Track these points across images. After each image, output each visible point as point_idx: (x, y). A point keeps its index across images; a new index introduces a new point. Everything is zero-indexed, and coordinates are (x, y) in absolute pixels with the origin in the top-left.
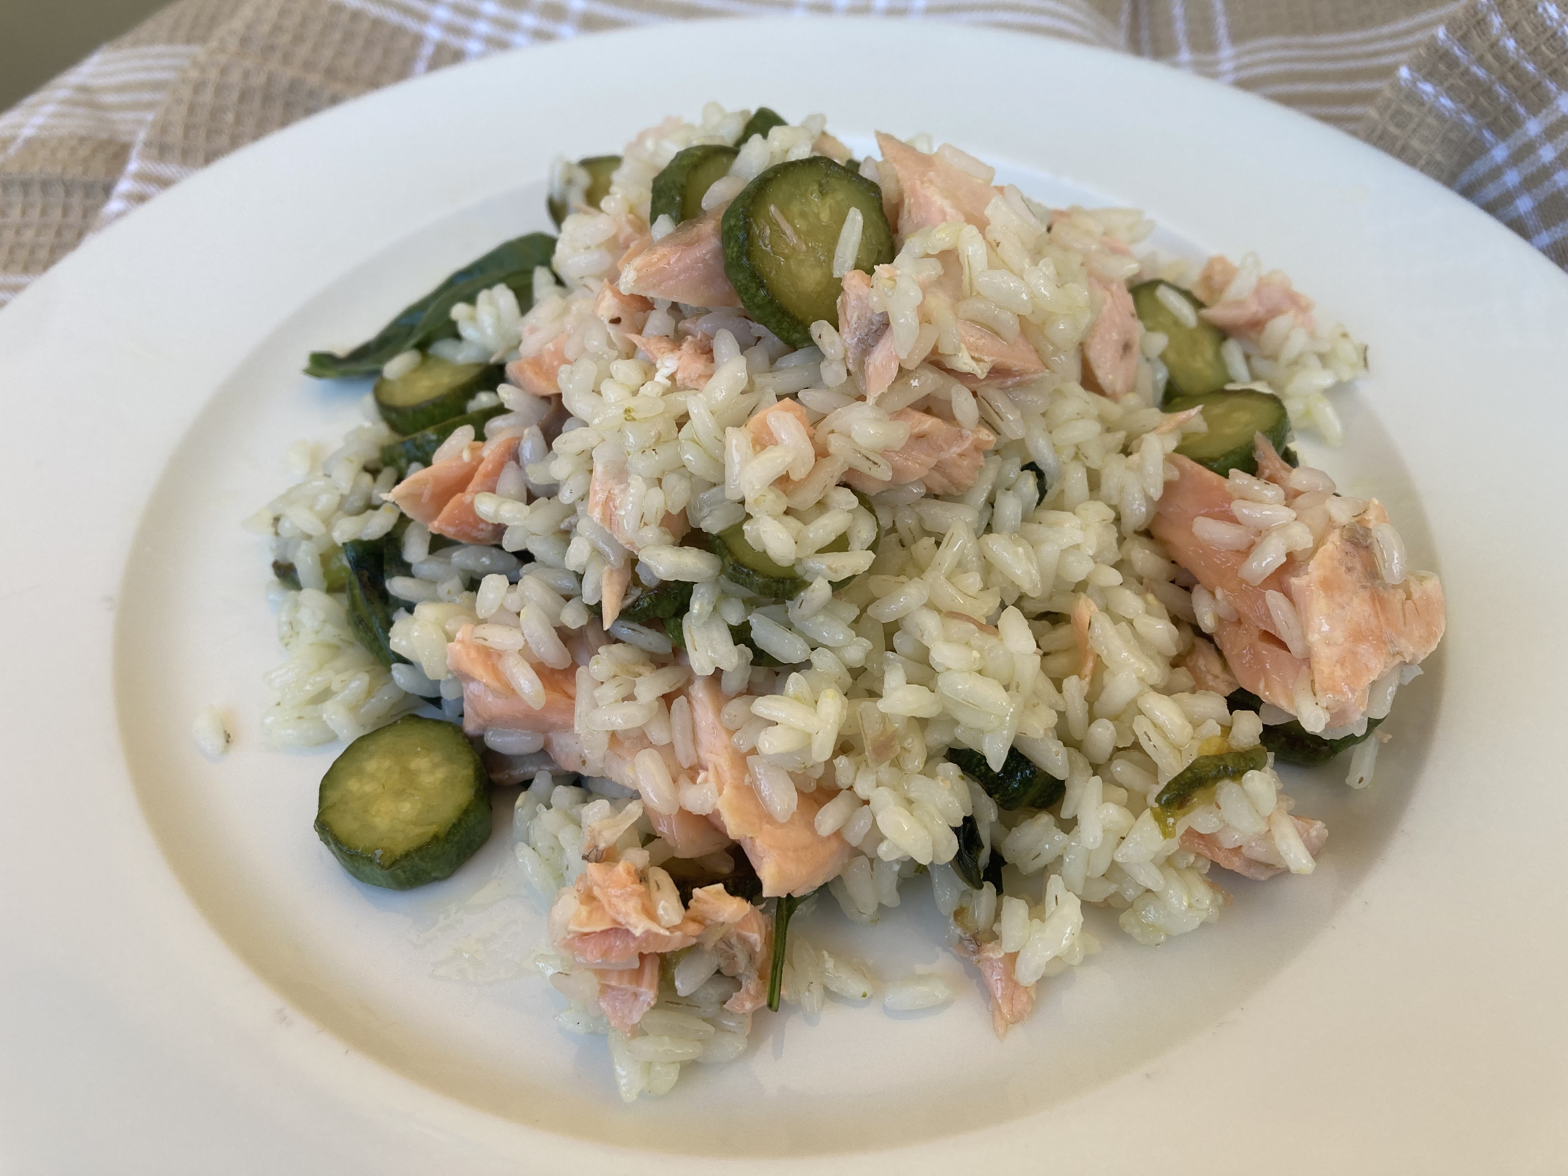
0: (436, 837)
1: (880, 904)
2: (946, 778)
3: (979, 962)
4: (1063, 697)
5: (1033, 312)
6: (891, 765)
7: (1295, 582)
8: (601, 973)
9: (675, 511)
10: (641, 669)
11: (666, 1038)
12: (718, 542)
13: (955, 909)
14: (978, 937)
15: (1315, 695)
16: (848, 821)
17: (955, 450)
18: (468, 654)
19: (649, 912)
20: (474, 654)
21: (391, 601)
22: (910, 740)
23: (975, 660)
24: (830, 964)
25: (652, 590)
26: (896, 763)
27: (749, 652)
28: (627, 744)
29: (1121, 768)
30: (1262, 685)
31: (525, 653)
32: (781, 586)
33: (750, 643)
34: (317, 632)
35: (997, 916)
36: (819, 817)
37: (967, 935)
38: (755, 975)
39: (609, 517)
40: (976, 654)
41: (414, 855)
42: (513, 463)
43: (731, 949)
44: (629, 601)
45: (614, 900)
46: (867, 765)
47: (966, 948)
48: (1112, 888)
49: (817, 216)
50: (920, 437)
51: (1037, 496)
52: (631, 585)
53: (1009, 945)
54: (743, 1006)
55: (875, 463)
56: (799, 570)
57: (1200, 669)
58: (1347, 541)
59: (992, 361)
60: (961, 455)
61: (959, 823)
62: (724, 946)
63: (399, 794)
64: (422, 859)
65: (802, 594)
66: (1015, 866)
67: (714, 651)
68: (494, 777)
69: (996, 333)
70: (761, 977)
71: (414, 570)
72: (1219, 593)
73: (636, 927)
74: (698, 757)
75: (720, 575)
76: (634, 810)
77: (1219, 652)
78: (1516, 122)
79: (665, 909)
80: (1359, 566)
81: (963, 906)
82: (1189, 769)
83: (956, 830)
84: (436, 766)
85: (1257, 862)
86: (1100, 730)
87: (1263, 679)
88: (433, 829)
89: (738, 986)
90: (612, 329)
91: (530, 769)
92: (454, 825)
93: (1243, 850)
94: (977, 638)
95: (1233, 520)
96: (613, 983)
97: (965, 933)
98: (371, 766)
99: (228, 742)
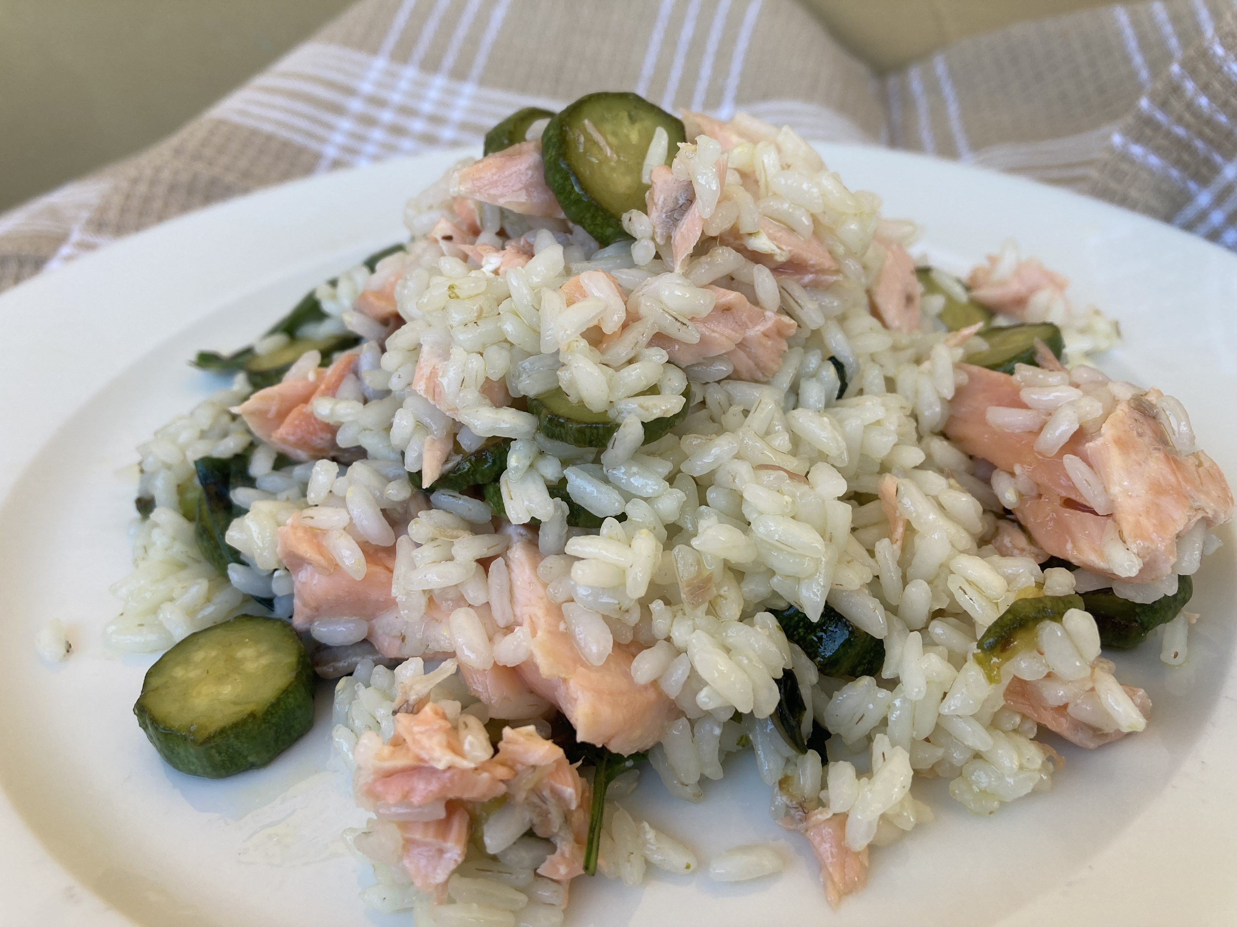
0: (252, 715)
1: (702, 775)
2: (764, 626)
3: (807, 830)
4: (876, 561)
5: (825, 213)
6: (708, 613)
7: (1090, 446)
8: (404, 825)
9: (495, 378)
10: (461, 533)
11: (475, 906)
12: (535, 402)
13: (780, 778)
14: (805, 805)
15: (1124, 542)
16: (665, 670)
17: (760, 328)
18: (295, 533)
19: (455, 748)
20: (300, 534)
21: (234, 511)
22: (726, 588)
23: (787, 503)
24: (651, 835)
25: (473, 454)
26: (712, 610)
27: (565, 505)
28: (444, 605)
29: (938, 629)
30: (1069, 546)
31: (350, 529)
32: (595, 431)
33: (566, 498)
34: (167, 549)
35: (824, 785)
36: (634, 664)
37: (794, 803)
38: (571, 838)
39: (434, 389)
40: (787, 498)
41: (229, 732)
42: (352, 376)
43: (545, 803)
44: (450, 465)
45: (418, 737)
46: (684, 614)
47: (793, 818)
48: (940, 753)
49: (627, 136)
50: (726, 309)
51: (838, 384)
52: (452, 453)
53: (837, 806)
54: (558, 871)
55: (684, 324)
56: (612, 414)
57: (1006, 546)
58: (1134, 409)
59: (790, 251)
60: (766, 335)
61: (780, 675)
62: (536, 800)
63: (221, 679)
64: (237, 737)
65: (615, 434)
66: (839, 735)
67: (530, 501)
68: (318, 670)
69: (792, 230)
70: (577, 841)
71: (258, 484)
72: (1018, 469)
73: (439, 761)
74: (515, 616)
75: (536, 432)
76: (448, 667)
77: (1023, 528)
78: (1215, 170)
79: (471, 744)
80: (1149, 433)
81: (788, 774)
82: (1008, 612)
83: (776, 681)
84: (260, 655)
85: (1085, 724)
86: (914, 589)
87: (1070, 541)
88: (250, 708)
89: (553, 849)
90: (444, 244)
91: (354, 659)
92: (273, 705)
93: (1070, 709)
94: (788, 484)
95: (1022, 405)
96: (417, 836)
97: (791, 801)
98: (199, 656)
99: (68, 651)
